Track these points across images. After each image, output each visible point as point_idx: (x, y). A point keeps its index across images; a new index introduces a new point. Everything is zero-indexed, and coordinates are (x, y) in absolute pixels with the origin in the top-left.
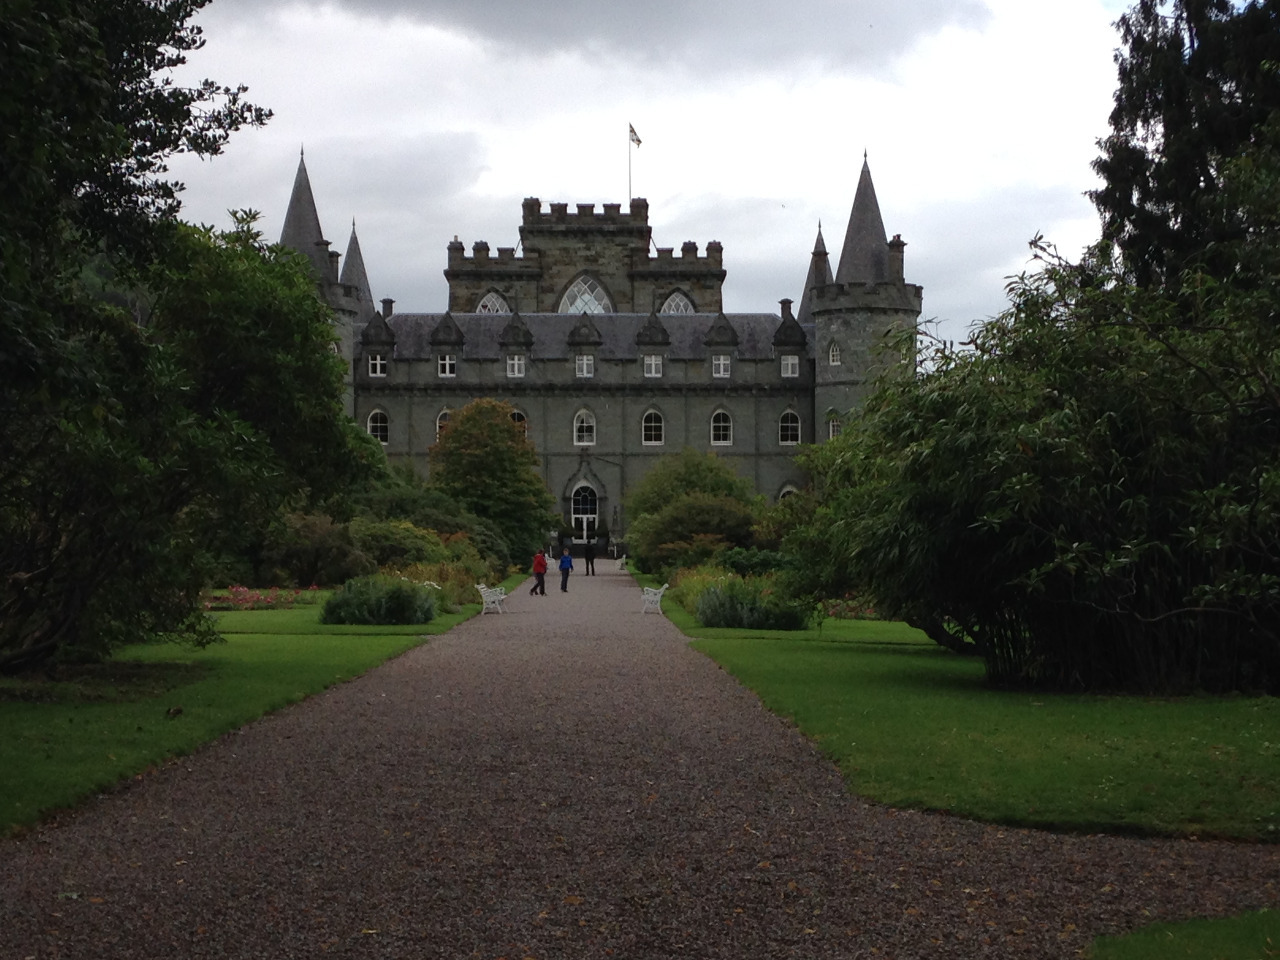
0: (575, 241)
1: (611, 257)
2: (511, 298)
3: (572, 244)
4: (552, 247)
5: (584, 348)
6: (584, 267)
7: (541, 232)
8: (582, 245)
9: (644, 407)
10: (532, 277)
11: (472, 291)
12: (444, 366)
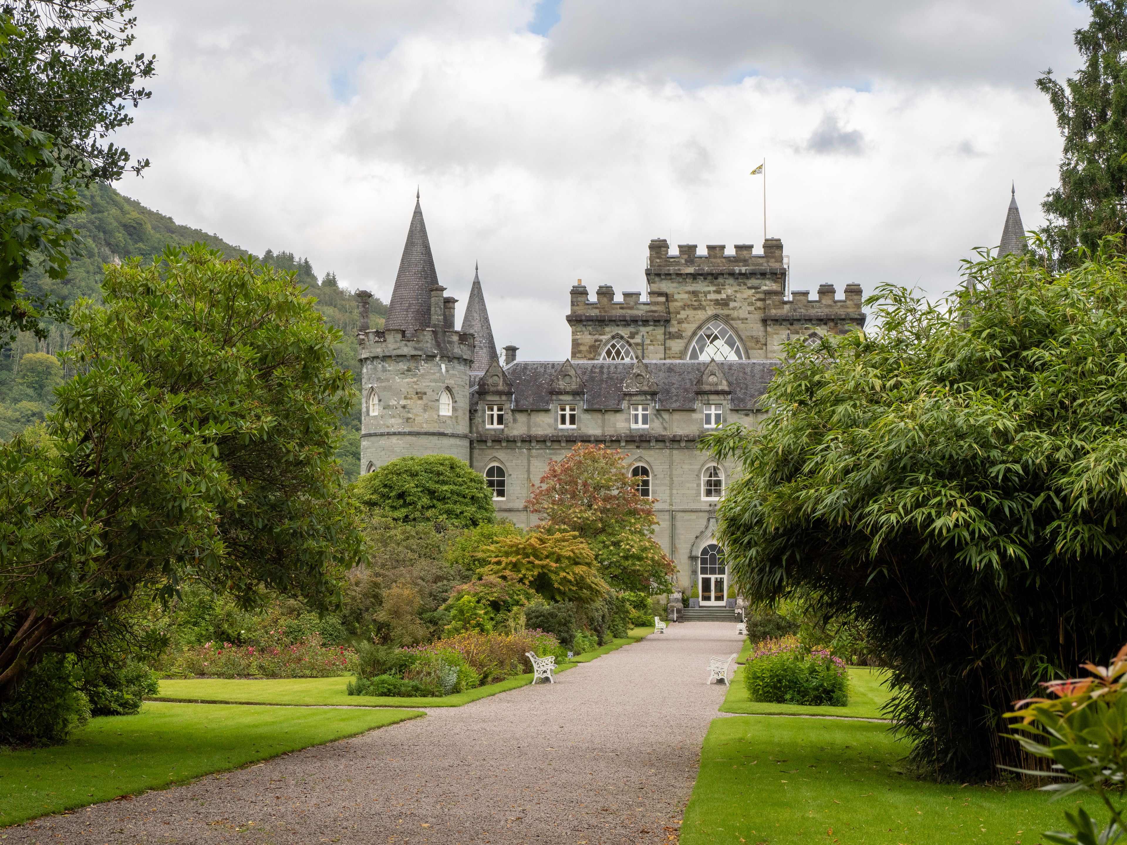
0: (706, 283)
1: (743, 301)
2: (637, 344)
4: (680, 291)
5: (712, 397)
6: (715, 312)
7: (668, 276)
8: (712, 288)
11: (597, 337)
12: (563, 417)
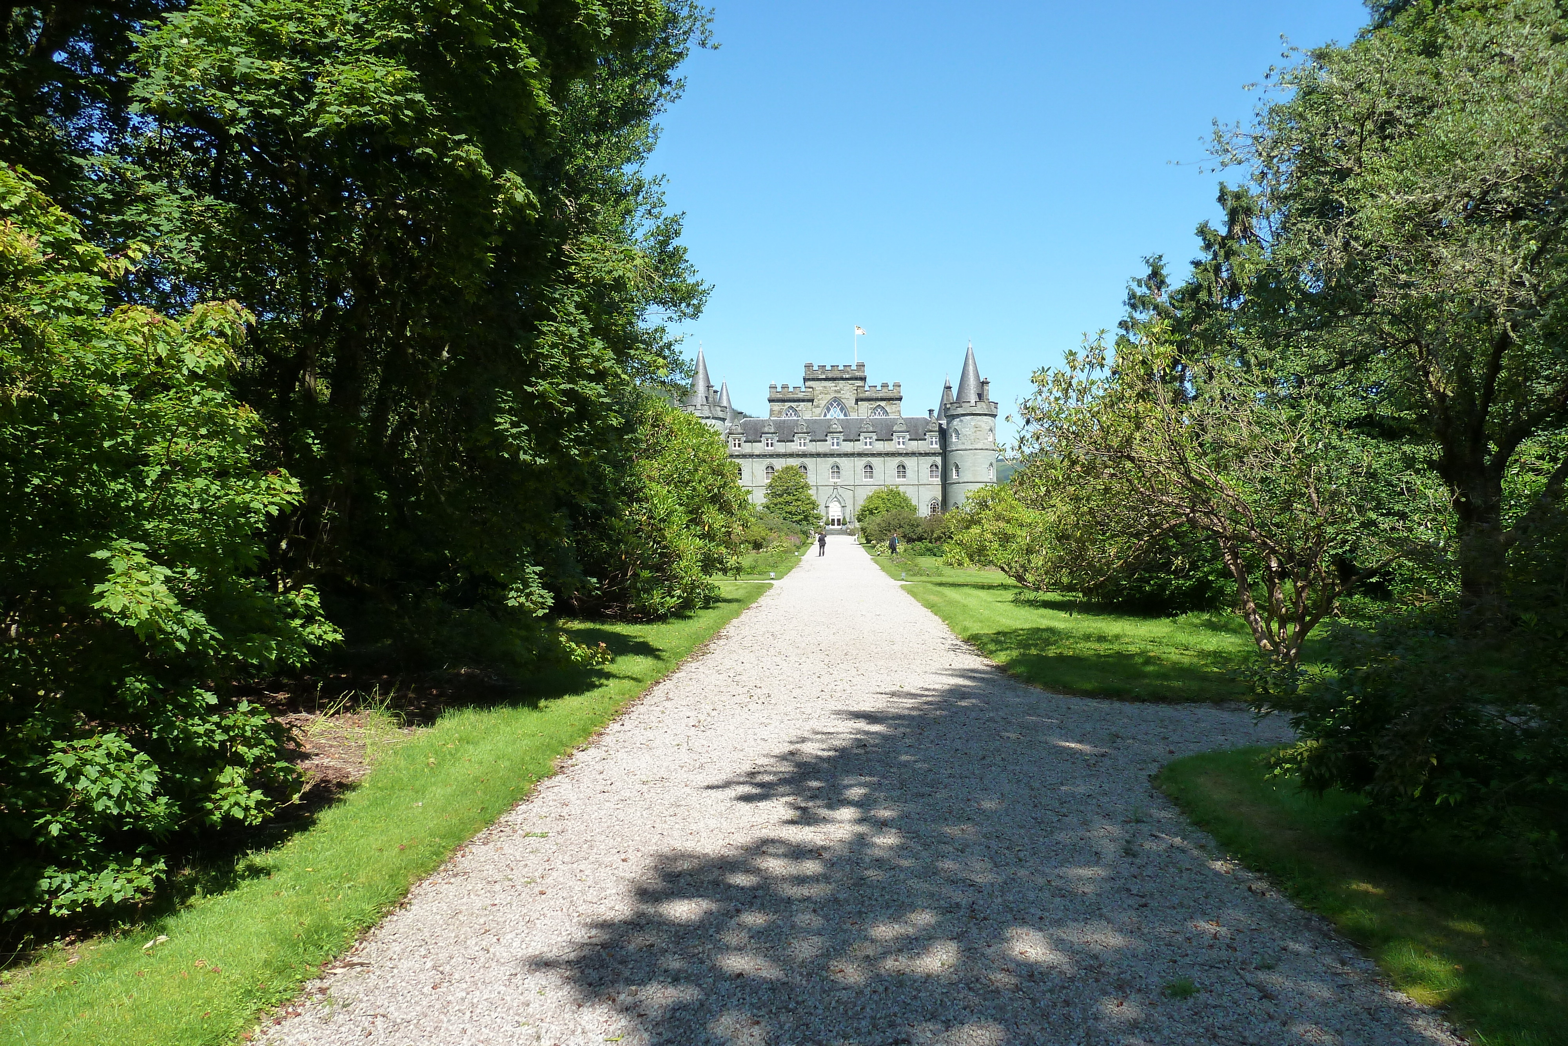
0: (830, 382)
1: (848, 392)
2: (799, 411)
3: (828, 384)
4: (818, 386)
5: (834, 434)
6: (834, 395)
7: (813, 380)
8: (833, 385)
9: (862, 462)
10: (808, 401)
11: (781, 407)
12: (768, 444)
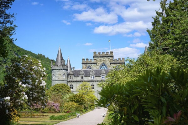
3: (101, 58)
4: (98, 59)
5: (103, 75)
6: (103, 62)
8: (103, 59)
10: (95, 64)
11: (86, 66)
12: (81, 78)
